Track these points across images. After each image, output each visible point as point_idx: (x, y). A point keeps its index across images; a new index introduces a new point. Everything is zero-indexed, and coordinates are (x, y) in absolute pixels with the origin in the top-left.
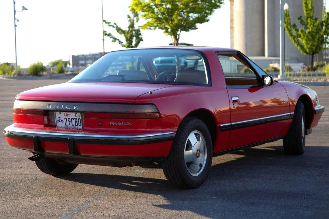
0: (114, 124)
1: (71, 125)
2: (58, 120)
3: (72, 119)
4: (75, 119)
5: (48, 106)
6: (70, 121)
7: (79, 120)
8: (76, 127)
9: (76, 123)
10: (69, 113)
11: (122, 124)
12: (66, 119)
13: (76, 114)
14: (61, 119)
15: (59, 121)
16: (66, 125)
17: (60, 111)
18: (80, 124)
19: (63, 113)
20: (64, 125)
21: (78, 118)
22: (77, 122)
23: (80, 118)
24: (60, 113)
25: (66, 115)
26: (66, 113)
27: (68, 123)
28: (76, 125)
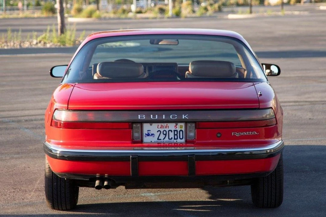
0: (237, 135)
1: (167, 139)
3: (170, 132)
4: (174, 131)
5: (139, 117)
6: (166, 135)
7: (181, 132)
8: (175, 141)
9: (176, 136)
10: (165, 124)
12: (159, 132)
13: (177, 125)
14: (151, 133)
15: (148, 135)
16: (158, 139)
17: (151, 122)
18: (181, 137)
19: (155, 125)
21: (179, 129)
22: (177, 135)
23: (183, 129)
24: (151, 125)
25: (160, 127)
26: (160, 124)
27: (162, 137)
28: (175, 139)
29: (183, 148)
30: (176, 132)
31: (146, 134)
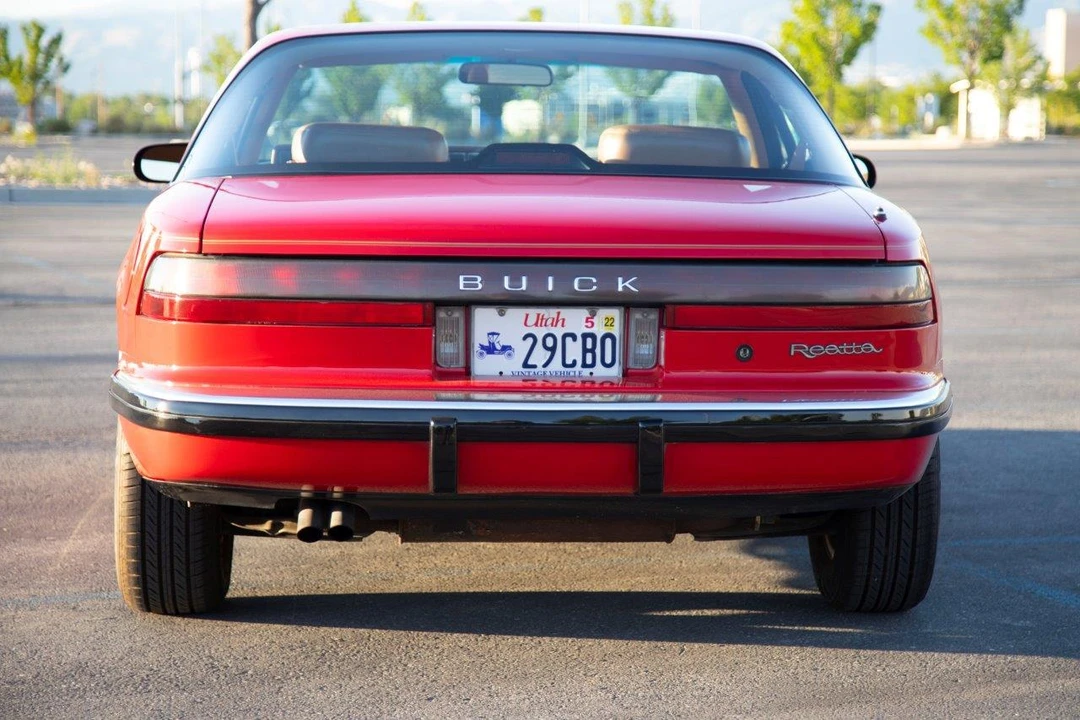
0: (809, 352)
1: (556, 365)
2: (486, 344)
3: (569, 340)
4: (585, 336)
5: (462, 283)
6: (553, 350)
7: (608, 342)
8: (586, 372)
9: (589, 356)
10: (550, 313)
11: (842, 350)
12: (530, 341)
13: (593, 315)
14: (500, 341)
15: (490, 349)
16: (526, 365)
17: (503, 303)
18: (608, 360)
19: (515, 315)
20: (518, 367)
21: (599, 330)
22: (593, 351)
23: (616, 331)
24: (502, 314)
25: (532, 320)
26: (533, 312)
27: (539, 356)
28: (584, 365)
29: (613, 398)
30: (589, 341)
31: (482, 347)
